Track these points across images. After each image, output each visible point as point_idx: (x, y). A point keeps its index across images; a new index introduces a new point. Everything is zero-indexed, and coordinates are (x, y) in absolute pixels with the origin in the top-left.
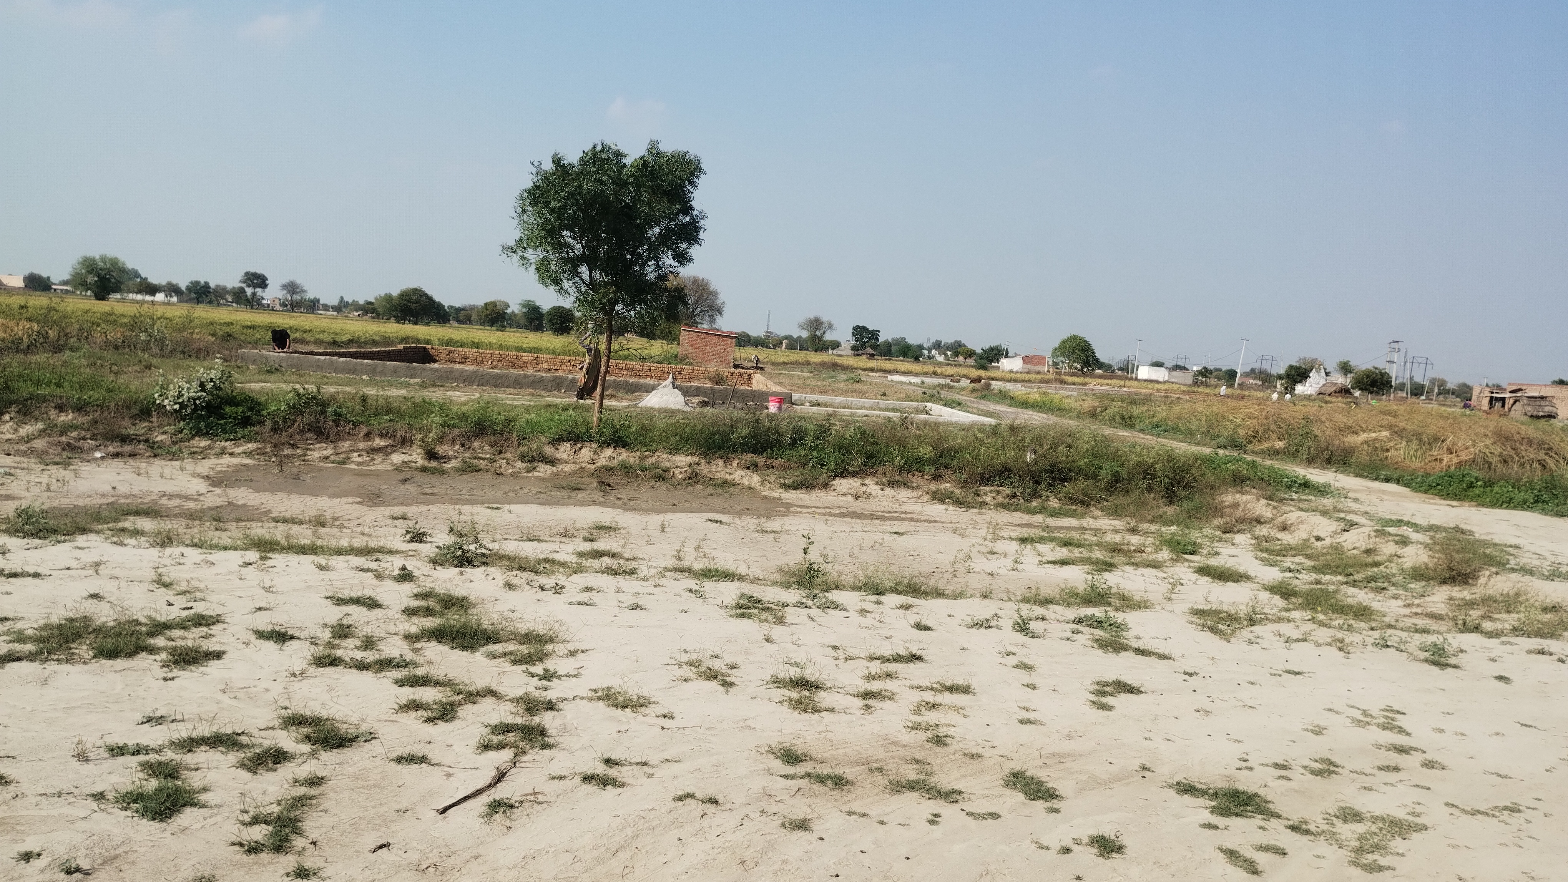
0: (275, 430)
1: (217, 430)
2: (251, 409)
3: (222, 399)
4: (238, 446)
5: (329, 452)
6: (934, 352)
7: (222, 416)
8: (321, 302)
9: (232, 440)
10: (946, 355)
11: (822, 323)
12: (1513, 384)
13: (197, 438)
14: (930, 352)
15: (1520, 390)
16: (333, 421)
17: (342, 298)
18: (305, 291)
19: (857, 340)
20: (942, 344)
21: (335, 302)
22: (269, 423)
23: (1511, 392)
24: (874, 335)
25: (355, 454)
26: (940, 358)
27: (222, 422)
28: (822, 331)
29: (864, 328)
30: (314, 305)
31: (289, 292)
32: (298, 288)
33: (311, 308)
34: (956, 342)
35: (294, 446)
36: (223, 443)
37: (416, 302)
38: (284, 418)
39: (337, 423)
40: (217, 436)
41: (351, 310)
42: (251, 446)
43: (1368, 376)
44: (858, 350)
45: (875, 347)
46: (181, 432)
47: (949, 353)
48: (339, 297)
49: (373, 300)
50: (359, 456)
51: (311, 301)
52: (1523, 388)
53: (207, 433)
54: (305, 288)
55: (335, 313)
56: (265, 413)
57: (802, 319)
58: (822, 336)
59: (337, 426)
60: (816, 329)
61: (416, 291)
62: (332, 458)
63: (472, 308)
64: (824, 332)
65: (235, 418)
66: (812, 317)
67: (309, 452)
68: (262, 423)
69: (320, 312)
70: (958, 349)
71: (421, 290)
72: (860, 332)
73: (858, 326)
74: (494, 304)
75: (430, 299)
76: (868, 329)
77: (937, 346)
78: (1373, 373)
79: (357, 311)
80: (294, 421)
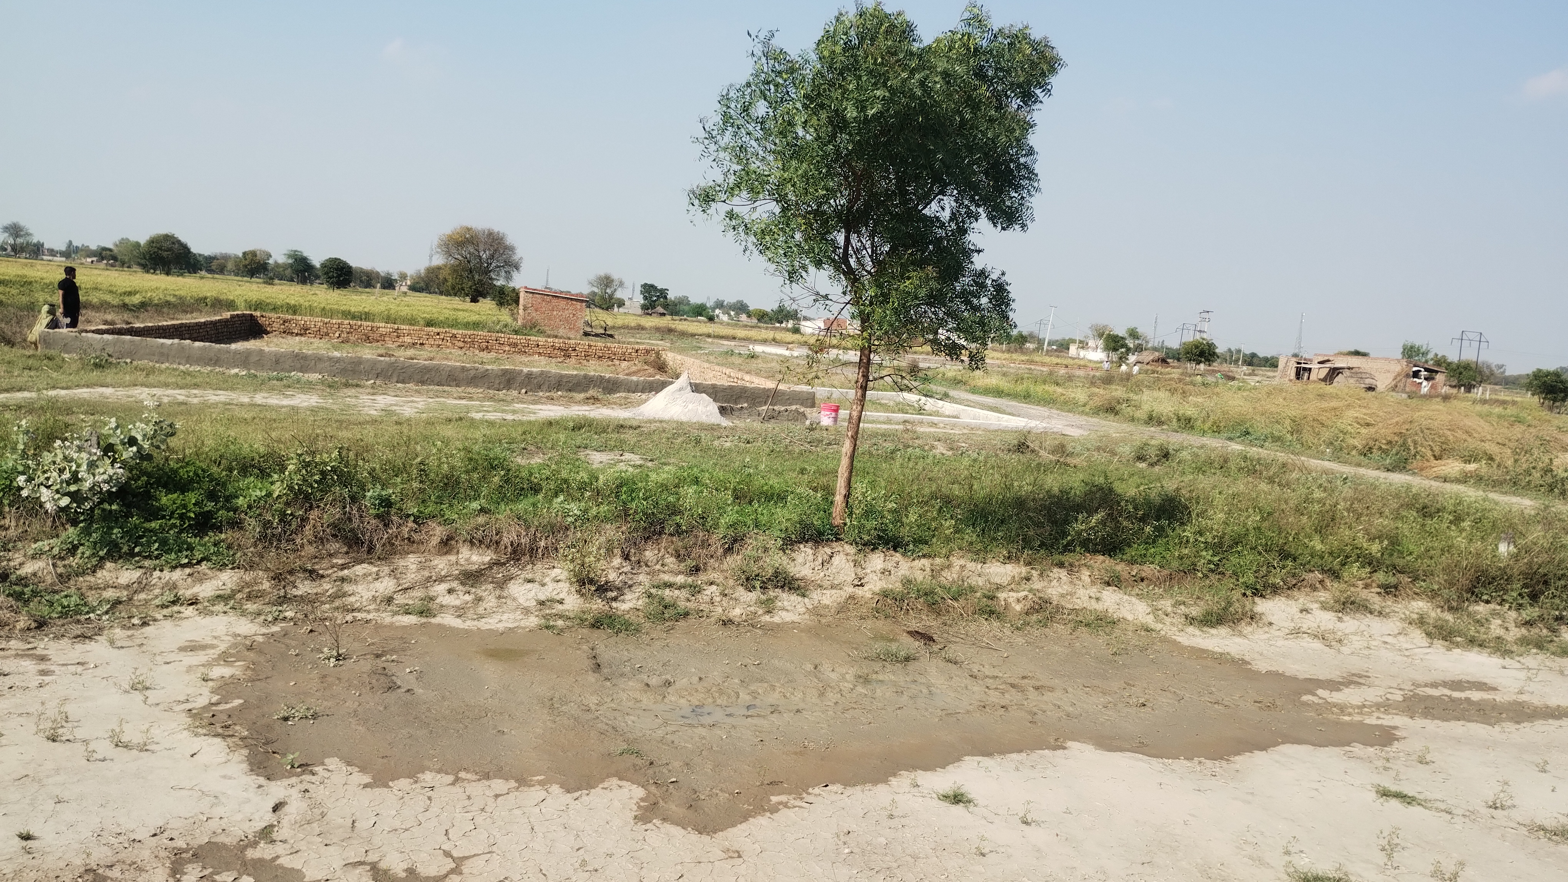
0: (266, 538)
1: (149, 544)
2: (212, 496)
3: (149, 475)
4: (201, 581)
5: (386, 586)
6: (717, 311)
7: (155, 513)
8: (46, 246)
9: (183, 566)
10: (729, 315)
11: (613, 281)
12: (1319, 355)
13: (109, 565)
14: (714, 311)
15: (1328, 361)
16: (377, 516)
17: (70, 242)
18: (31, 234)
19: (645, 298)
20: (725, 303)
21: (63, 248)
22: (252, 525)
23: (1319, 363)
24: (663, 293)
25: (442, 588)
26: (725, 318)
27: (155, 525)
28: (612, 289)
29: (652, 286)
30: (38, 249)
31: (11, 234)
32: (21, 230)
33: (35, 253)
34: (738, 302)
35: (313, 575)
36: (167, 575)
37: (169, 250)
38: (283, 514)
39: (384, 520)
40: (149, 557)
41: (81, 256)
42: (227, 579)
43: (1197, 347)
44: (648, 309)
45: (666, 306)
46: (73, 550)
47: (732, 313)
48: (67, 241)
49: (111, 246)
50: (450, 591)
51: (35, 245)
52: (1331, 359)
53: (132, 554)
54: (31, 231)
55: (64, 259)
56: (240, 501)
57: (592, 276)
58: (613, 294)
59: (386, 525)
60: (607, 286)
61: (167, 237)
62: (400, 599)
63: (226, 257)
64: (615, 290)
65: (182, 517)
66: (602, 274)
67: (348, 588)
68: (236, 524)
69: (45, 258)
70: (741, 308)
71: (172, 237)
72: (648, 289)
73: (646, 285)
74: (254, 254)
75: (185, 248)
76: (656, 288)
77: (720, 305)
78: (1202, 344)
79: (89, 257)
80: (304, 520)
